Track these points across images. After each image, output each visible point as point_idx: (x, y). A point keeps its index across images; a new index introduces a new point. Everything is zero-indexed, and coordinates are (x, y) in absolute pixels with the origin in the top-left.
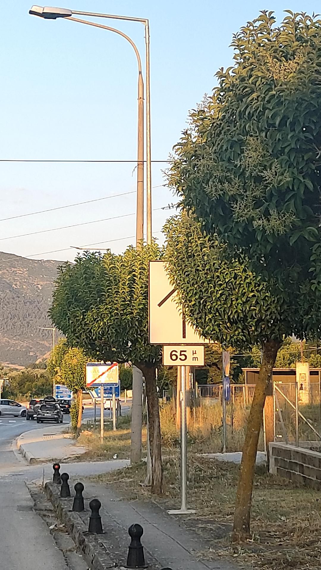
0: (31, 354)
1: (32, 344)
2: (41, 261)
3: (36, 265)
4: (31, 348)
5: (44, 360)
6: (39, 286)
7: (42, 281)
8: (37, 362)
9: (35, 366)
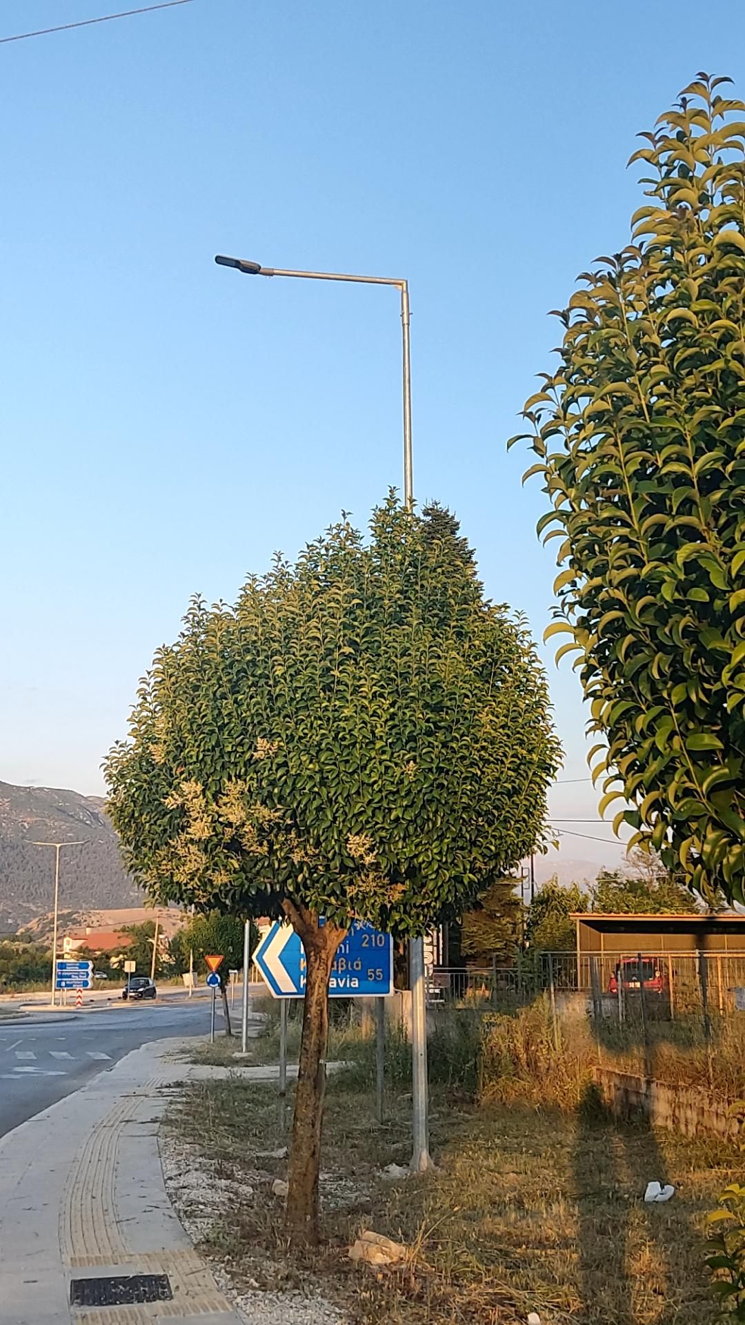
0: (10, 921)
1: (12, 908)
2: (29, 788)
3: (22, 793)
4: (10, 913)
5: (28, 930)
6: (26, 824)
7: (30, 817)
8: (18, 934)
9: (14, 939)
